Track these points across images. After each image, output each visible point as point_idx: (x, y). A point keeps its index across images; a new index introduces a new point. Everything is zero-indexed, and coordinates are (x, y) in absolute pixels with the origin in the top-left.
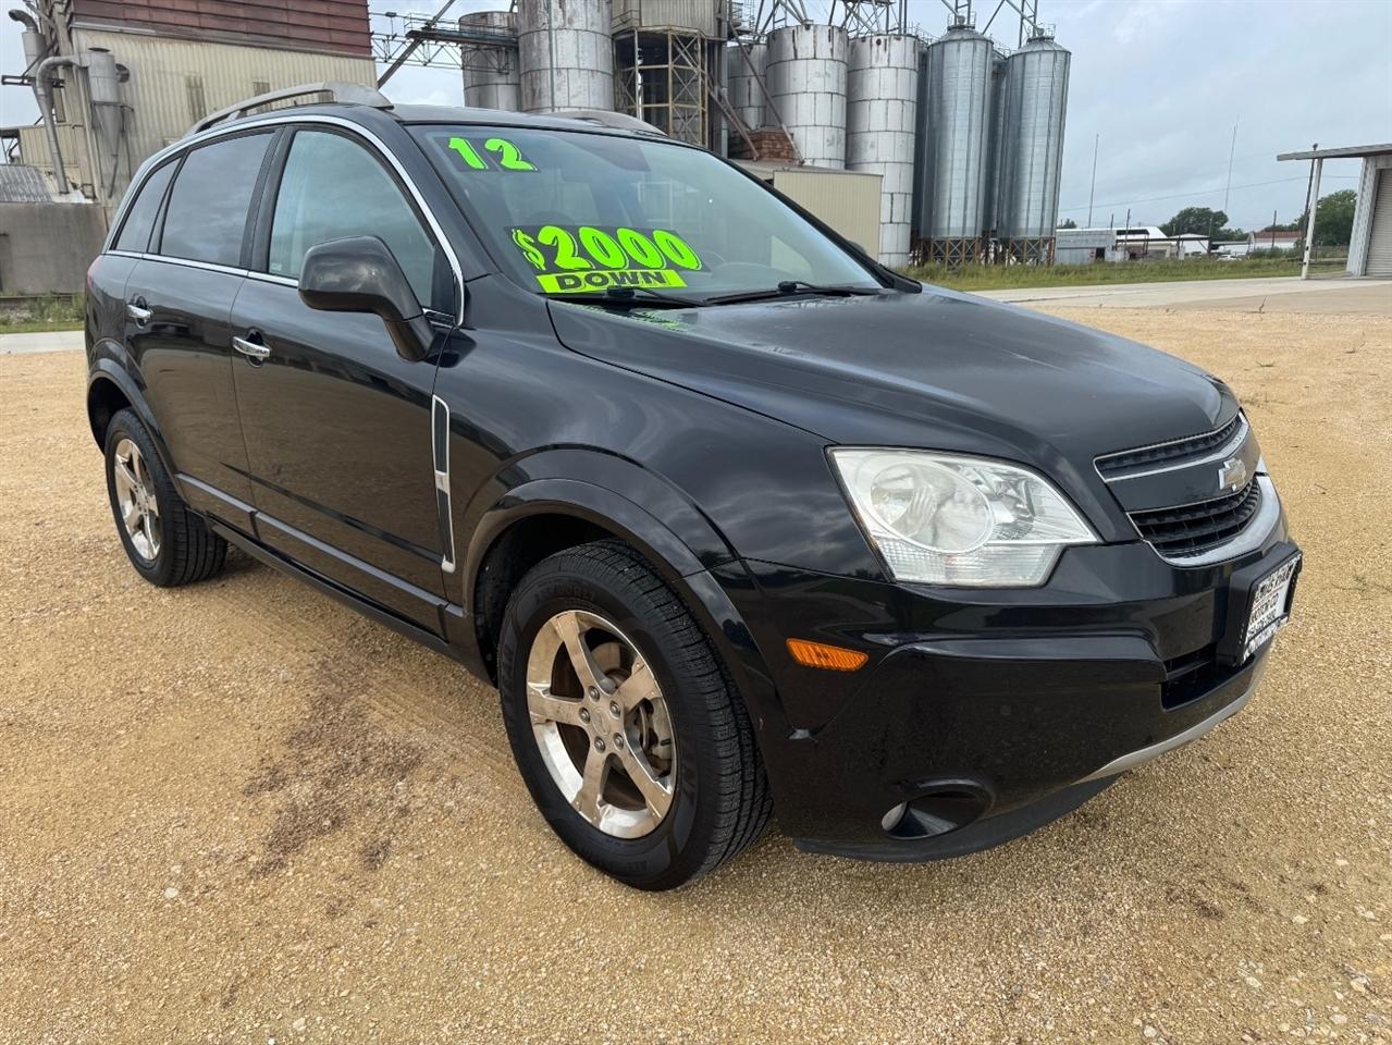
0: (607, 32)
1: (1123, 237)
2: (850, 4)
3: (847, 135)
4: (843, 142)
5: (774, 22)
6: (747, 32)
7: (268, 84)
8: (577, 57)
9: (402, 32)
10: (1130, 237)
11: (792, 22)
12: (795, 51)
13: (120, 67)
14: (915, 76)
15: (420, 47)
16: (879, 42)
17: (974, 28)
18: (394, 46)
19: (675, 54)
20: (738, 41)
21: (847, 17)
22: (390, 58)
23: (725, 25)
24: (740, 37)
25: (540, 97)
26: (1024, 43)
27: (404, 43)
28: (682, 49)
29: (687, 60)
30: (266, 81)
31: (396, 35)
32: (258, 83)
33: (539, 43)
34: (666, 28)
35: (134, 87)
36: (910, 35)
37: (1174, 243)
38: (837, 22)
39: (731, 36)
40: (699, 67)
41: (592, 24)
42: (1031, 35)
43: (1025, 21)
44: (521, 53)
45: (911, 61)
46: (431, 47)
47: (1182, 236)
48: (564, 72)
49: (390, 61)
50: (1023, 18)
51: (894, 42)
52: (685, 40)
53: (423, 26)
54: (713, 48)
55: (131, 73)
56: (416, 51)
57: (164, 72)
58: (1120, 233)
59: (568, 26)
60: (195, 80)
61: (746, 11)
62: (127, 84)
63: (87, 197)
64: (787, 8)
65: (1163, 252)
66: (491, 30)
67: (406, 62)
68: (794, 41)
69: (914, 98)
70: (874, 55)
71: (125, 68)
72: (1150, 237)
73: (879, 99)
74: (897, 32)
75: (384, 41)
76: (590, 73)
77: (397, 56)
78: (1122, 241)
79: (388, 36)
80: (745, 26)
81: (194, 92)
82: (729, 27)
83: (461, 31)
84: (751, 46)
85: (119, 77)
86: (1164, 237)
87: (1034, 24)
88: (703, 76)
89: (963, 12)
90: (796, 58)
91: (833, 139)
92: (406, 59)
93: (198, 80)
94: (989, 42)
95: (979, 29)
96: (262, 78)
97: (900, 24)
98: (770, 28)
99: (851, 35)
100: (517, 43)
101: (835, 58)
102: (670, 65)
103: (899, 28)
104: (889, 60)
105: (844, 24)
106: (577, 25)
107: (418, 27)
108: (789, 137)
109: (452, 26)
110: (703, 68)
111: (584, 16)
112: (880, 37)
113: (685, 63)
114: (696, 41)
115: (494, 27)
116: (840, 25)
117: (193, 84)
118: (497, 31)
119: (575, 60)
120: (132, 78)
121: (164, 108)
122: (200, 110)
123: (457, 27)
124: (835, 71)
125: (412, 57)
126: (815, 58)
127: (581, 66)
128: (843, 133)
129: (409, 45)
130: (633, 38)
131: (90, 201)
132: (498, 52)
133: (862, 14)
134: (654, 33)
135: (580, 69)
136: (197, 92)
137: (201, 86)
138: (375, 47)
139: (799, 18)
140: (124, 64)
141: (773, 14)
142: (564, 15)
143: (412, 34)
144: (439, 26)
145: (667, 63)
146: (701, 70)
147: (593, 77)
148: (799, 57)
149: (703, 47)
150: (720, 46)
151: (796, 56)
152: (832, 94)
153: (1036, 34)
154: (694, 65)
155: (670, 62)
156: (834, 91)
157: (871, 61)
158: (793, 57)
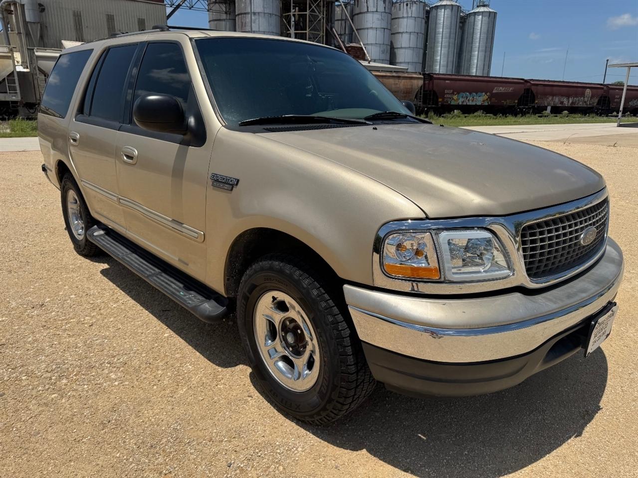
3: (391, 49)
4: (389, 52)
7: (113, 15)
8: (264, 7)
12: (368, 7)
13: (40, 5)
14: (424, 21)
16: (407, 5)
19: (310, 7)
22: (173, 5)
25: (245, 26)
28: (314, 5)
29: (316, 10)
32: (108, 15)
35: (47, 15)
36: (422, 2)
40: (322, 13)
42: (479, 3)
44: (236, 5)
45: (422, 14)
48: (257, 14)
49: (173, 6)
51: (414, 5)
55: (46, 8)
56: (186, 2)
57: (62, 8)
60: (77, 12)
62: (43, 13)
63: (24, 68)
67: (181, 7)
68: (367, 3)
70: (405, 11)
71: (43, 6)
73: (407, 32)
76: (269, 15)
77: (177, 4)
81: (77, 18)
84: (346, 4)
85: (40, 10)
88: (323, 19)
91: (384, 50)
92: (181, 5)
93: (79, 12)
94: (459, 6)
96: (110, 12)
101: (386, 11)
102: (308, 13)
104: (412, 13)
108: (364, 49)
112: (408, 2)
113: (315, 12)
114: (320, 1)
117: (76, 14)
119: (262, 8)
120: (46, 10)
121: (62, 25)
122: (80, 27)
124: (386, 18)
125: (184, 5)
126: (377, 11)
127: (265, 12)
128: (389, 47)
131: (26, 70)
135: (264, 13)
136: (78, 18)
137: (81, 16)
140: (42, 3)
145: (306, 11)
146: (322, 15)
147: (271, 17)
148: (369, 11)
149: (324, 5)
150: (332, 4)
151: (368, 10)
152: (384, 29)
153: (481, 4)
154: (319, 13)
155: (308, 11)
156: (386, 27)
157: (403, 13)
158: (366, 11)
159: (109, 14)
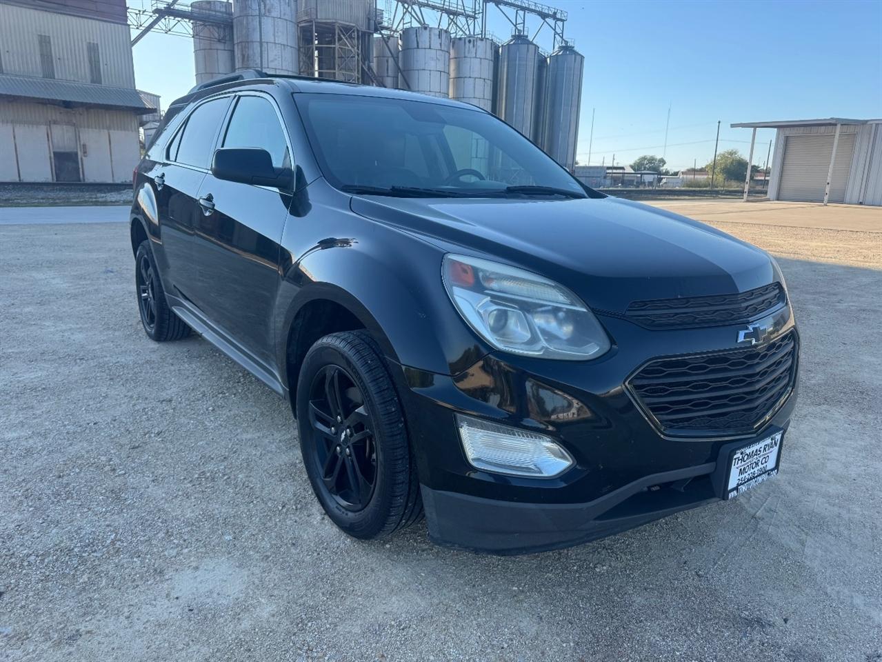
0: (294, 20)
1: (610, 171)
2: (452, 17)
5: (404, 24)
6: (387, 28)
8: (274, 35)
9: (150, 9)
10: (615, 171)
11: (415, 24)
12: (418, 43)
14: (492, 64)
15: (163, 20)
16: (470, 41)
17: (527, 36)
18: (143, 18)
19: (340, 39)
20: (381, 33)
21: (449, 25)
22: (141, 26)
23: (372, 22)
24: (383, 32)
25: (248, 60)
26: (556, 49)
27: (151, 16)
28: (344, 35)
29: (347, 43)
30: (47, 35)
31: (145, 11)
32: (41, 36)
33: (247, 24)
34: (334, 21)
36: (488, 39)
37: (639, 175)
38: (444, 26)
39: (376, 30)
40: (356, 48)
41: (285, 14)
42: (560, 45)
43: (557, 36)
44: (235, 30)
45: (489, 55)
46: (171, 21)
47: (643, 172)
49: (141, 28)
50: (556, 33)
51: (479, 43)
52: (347, 30)
53: (166, 6)
54: (365, 37)
56: (160, 23)
58: (609, 168)
59: (267, 14)
61: (385, 15)
64: (412, 15)
65: (633, 181)
66: (214, 13)
67: (152, 30)
68: (417, 36)
69: (491, 78)
70: (467, 50)
72: (626, 172)
73: (470, 77)
74: (480, 36)
75: (137, 14)
76: (282, 47)
77: (146, 25)
78: (610, 173)
79: (140, 11)
80: (385, 24)
82: (375, 23)
83: (192, 12)
84: (389, 37)
86: (633, 172)
87: (562, 37)
88: (358, 55)
89: (520, 27)
90: (418, 47)
92: (152, 28)
94: (537, 47)
95: (530, 38)
96: (44, 32)
97: (482, 31)
98: (401, 26)
99: (453, 36)
100: (232, 22)
101: (441, 49)
102: (337, 45)
103: (482, 34)
104: (476, 53)
105: (448, 28)
106: (274, 14)
107: (162, 6)
109: (186, 8)
110: (358, 49)
111: (279, 8)
112: (471, 39)
113: (346, 45)
114: (353, 32)
115: (215, 11)
116: (445, 29)
118: (217, 14)
119: (273, 37)
123: (190, 9)
124: (443, 57)
125: (156, 26)
126: (430, 48)
127: (277, 42)
129: (155, 18)
130: (312, 25)
132: (218, 28)
133: (459, 23)
134: (326, 23)
135: (276, 44)
138: (130, 17)
139: (420, 22)
141: (403, 18)
142: (265, 7)
143: (157, 11)
144: (176, 7)
145: (334, 44)
146: (356, 50)
147: (284, 49)
148: (420, 47)
149: (358, 36)
150: (369, 36)
151: (418, 46)
152: (441, 72)
153: (564, 44)
154: (352, 47)
155: (337, 44)
156: (443, 70)
157: (465, 53)
158: (416, 47)
159: (43, 34)
